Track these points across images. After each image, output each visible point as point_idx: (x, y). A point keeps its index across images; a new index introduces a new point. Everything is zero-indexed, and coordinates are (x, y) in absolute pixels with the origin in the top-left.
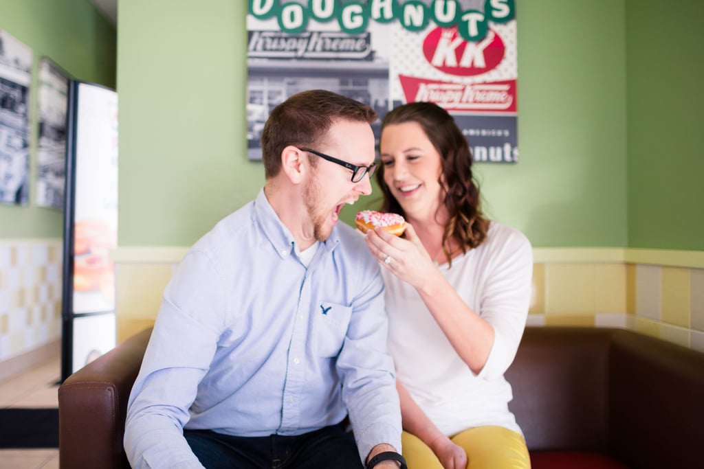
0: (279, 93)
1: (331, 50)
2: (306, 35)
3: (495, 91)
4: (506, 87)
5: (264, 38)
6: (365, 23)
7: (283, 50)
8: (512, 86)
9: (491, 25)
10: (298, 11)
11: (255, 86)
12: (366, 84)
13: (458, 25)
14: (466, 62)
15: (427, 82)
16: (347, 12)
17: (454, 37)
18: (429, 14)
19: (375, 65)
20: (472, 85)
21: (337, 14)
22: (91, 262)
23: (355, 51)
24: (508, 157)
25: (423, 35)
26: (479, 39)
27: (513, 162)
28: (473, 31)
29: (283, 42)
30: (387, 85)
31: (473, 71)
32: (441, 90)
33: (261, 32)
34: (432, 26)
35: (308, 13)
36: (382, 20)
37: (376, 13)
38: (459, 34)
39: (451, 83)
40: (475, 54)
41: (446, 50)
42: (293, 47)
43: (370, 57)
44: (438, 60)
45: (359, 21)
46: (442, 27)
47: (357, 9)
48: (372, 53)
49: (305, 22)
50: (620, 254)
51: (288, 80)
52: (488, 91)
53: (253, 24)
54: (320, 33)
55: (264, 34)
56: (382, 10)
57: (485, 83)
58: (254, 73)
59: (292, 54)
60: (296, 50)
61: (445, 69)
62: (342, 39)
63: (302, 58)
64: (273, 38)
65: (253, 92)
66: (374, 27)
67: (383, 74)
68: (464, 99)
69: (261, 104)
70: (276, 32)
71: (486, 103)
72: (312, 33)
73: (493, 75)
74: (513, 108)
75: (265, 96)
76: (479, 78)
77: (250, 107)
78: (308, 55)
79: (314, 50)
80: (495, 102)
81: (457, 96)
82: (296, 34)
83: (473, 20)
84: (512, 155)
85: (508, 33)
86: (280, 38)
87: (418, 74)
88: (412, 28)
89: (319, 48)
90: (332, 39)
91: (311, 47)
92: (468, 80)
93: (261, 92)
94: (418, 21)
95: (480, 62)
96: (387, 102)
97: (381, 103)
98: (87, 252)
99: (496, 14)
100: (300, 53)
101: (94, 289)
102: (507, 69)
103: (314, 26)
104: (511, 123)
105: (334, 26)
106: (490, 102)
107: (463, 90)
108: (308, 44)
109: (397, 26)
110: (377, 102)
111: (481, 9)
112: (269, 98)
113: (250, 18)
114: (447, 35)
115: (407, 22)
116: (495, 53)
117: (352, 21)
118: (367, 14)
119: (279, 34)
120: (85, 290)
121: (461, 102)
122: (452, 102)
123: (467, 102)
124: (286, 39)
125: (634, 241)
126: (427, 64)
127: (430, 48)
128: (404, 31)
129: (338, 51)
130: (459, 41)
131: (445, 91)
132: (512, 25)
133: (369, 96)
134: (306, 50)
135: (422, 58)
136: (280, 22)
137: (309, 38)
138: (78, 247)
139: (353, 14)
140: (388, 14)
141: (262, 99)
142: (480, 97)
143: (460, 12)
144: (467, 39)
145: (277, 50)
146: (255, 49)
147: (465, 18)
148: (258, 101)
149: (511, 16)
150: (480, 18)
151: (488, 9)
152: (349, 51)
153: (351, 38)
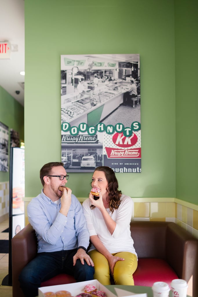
0: (71, 153)
1: (85, 140)
2: (78, 136)
3: (134, 151)
4: (138, 150)
5: (66, 137)
6: (96, 132)
7: (72, 141)
8: (140, 150)
9: (133, 132)
10: (76, 129)
11: (63, 151)
12: (96, 150)
13: (123, 132)
14: (125, 143)
15: (114, 149)
16: (90, 129)
17: (122, 136)
18: (114, 129)
19: (99, 144)
20: (127, 150)
21: (87, 130)
22: (17, 200)
23: (93, 140)
24: (138, 171)
25: (113, 135)
26: (129, 136)
27: (140, 172)
28: (128, 134)
29: (71, 138)
30: (102, 150)
31: (128, 146)
32: (118, 152)
33: (65, 135)
34: (116, 132)
35: (79, 129)
36: (100, 131)
37: (99, 129)
38: (123, 135)
39: (121, 149)
40: (128, 140)
41: (119, 140)
42: (74, 139)
43: (97, 142)
44: (117, 143)
45: (94, 131)
46: (118, 133)
47: (93, 128)
48: (98, 141)
49: (78, 132)
50: (173, 200)
51: (73, 149)
52: (132, 152)
53: (63, 133)
54: (82, 135)
55: (66, 136)
56: (100, 128)
57: (131, 149)
58: (63, 148)
59: (74, 142)
60: (75, 141)
61: (119, 145)
62: (89, 137)
63: (77, 143)
64: (69, 137)
65: (63, 153)
66: (98, 133)
67: (101, 147)
68: (125, 154)
69: (66, 157)
70: (70, 135)
71: (131, 155)
72: (80, 135)
73: (134, 147)
74: (140, 156)
75: (67, 154)
76: (129, 148)
77: (62, 157)
78: (78, 142)
79: (81, 140)
80: (134, 155)
81: (123, 153)
82: (76, 136)
83: (128, 130)
84: (139, 170)
85: (138, 134)
86: (71, 137)
87: (111, 147)
88: (109, 133)
89: (82, 140)
90: (86, 137)
91: (80, 140)
92: (126, 148)
93: (65, 153)
94: (111, 131)
95: (130, 143)
96: (102, 155)
97: (100, 156)
98: (16, 197)
99: (135, 128)
100: (76, 142)
101: (18, 208)
102: (138, 145)
103: (80, 133)
104: (139, 161)
105: (86, 133)
106: (133, 155)
107: (125, 151)
108: (79, 139)
109: (105, 133)
110: (99, 155)
111: (130, 127)
112: (67, 155)
113: (62, 131)
114: (120, 135)
115: (108, 132)
116: (134, 140)
117: (92, 132)
118: (96, 129)
119: (70, 136)
120: (15, 208)
121: (124, 155)
122: (121, 155)
123: (126, 155)
124: (72, 137)
125: (177, 197)
126: (114, 144)
127: (114, 139)
128: (107, 134)
129: (88, 141)
130: (123, 137)
131: (119, 152)
132: (140, 131)
133: (97, 154)
134: (78, 140)
135: (112, 142)
136: (71, 132)
137: (79, 137)
138: (14, 196)
139: (92, 130)
140: (102, 129)
141: (66, 155)
142: (130, 153)
143: (124, 128)
144: (126, 136)
145: (70, 141)
146: (63, 141)
147: (125, 130)
148: (64, 156)
149: (139, 129)
150: (130, 130)
151: (132, 127)
152: (91, 140)
153: (91, 137)
